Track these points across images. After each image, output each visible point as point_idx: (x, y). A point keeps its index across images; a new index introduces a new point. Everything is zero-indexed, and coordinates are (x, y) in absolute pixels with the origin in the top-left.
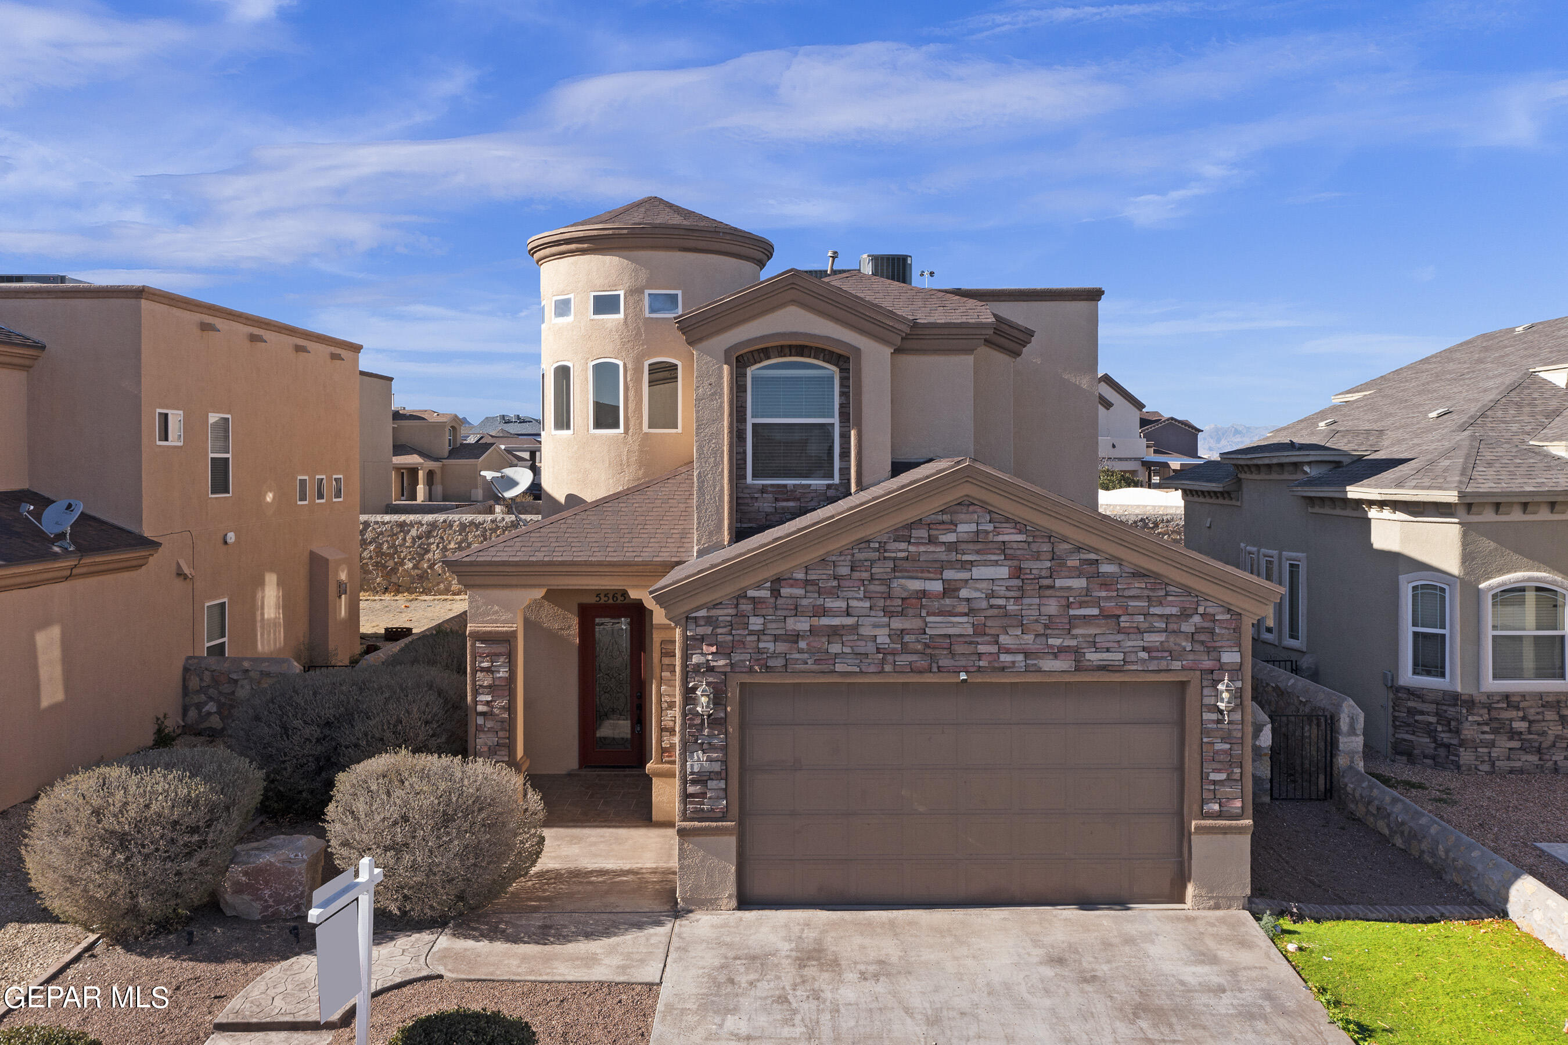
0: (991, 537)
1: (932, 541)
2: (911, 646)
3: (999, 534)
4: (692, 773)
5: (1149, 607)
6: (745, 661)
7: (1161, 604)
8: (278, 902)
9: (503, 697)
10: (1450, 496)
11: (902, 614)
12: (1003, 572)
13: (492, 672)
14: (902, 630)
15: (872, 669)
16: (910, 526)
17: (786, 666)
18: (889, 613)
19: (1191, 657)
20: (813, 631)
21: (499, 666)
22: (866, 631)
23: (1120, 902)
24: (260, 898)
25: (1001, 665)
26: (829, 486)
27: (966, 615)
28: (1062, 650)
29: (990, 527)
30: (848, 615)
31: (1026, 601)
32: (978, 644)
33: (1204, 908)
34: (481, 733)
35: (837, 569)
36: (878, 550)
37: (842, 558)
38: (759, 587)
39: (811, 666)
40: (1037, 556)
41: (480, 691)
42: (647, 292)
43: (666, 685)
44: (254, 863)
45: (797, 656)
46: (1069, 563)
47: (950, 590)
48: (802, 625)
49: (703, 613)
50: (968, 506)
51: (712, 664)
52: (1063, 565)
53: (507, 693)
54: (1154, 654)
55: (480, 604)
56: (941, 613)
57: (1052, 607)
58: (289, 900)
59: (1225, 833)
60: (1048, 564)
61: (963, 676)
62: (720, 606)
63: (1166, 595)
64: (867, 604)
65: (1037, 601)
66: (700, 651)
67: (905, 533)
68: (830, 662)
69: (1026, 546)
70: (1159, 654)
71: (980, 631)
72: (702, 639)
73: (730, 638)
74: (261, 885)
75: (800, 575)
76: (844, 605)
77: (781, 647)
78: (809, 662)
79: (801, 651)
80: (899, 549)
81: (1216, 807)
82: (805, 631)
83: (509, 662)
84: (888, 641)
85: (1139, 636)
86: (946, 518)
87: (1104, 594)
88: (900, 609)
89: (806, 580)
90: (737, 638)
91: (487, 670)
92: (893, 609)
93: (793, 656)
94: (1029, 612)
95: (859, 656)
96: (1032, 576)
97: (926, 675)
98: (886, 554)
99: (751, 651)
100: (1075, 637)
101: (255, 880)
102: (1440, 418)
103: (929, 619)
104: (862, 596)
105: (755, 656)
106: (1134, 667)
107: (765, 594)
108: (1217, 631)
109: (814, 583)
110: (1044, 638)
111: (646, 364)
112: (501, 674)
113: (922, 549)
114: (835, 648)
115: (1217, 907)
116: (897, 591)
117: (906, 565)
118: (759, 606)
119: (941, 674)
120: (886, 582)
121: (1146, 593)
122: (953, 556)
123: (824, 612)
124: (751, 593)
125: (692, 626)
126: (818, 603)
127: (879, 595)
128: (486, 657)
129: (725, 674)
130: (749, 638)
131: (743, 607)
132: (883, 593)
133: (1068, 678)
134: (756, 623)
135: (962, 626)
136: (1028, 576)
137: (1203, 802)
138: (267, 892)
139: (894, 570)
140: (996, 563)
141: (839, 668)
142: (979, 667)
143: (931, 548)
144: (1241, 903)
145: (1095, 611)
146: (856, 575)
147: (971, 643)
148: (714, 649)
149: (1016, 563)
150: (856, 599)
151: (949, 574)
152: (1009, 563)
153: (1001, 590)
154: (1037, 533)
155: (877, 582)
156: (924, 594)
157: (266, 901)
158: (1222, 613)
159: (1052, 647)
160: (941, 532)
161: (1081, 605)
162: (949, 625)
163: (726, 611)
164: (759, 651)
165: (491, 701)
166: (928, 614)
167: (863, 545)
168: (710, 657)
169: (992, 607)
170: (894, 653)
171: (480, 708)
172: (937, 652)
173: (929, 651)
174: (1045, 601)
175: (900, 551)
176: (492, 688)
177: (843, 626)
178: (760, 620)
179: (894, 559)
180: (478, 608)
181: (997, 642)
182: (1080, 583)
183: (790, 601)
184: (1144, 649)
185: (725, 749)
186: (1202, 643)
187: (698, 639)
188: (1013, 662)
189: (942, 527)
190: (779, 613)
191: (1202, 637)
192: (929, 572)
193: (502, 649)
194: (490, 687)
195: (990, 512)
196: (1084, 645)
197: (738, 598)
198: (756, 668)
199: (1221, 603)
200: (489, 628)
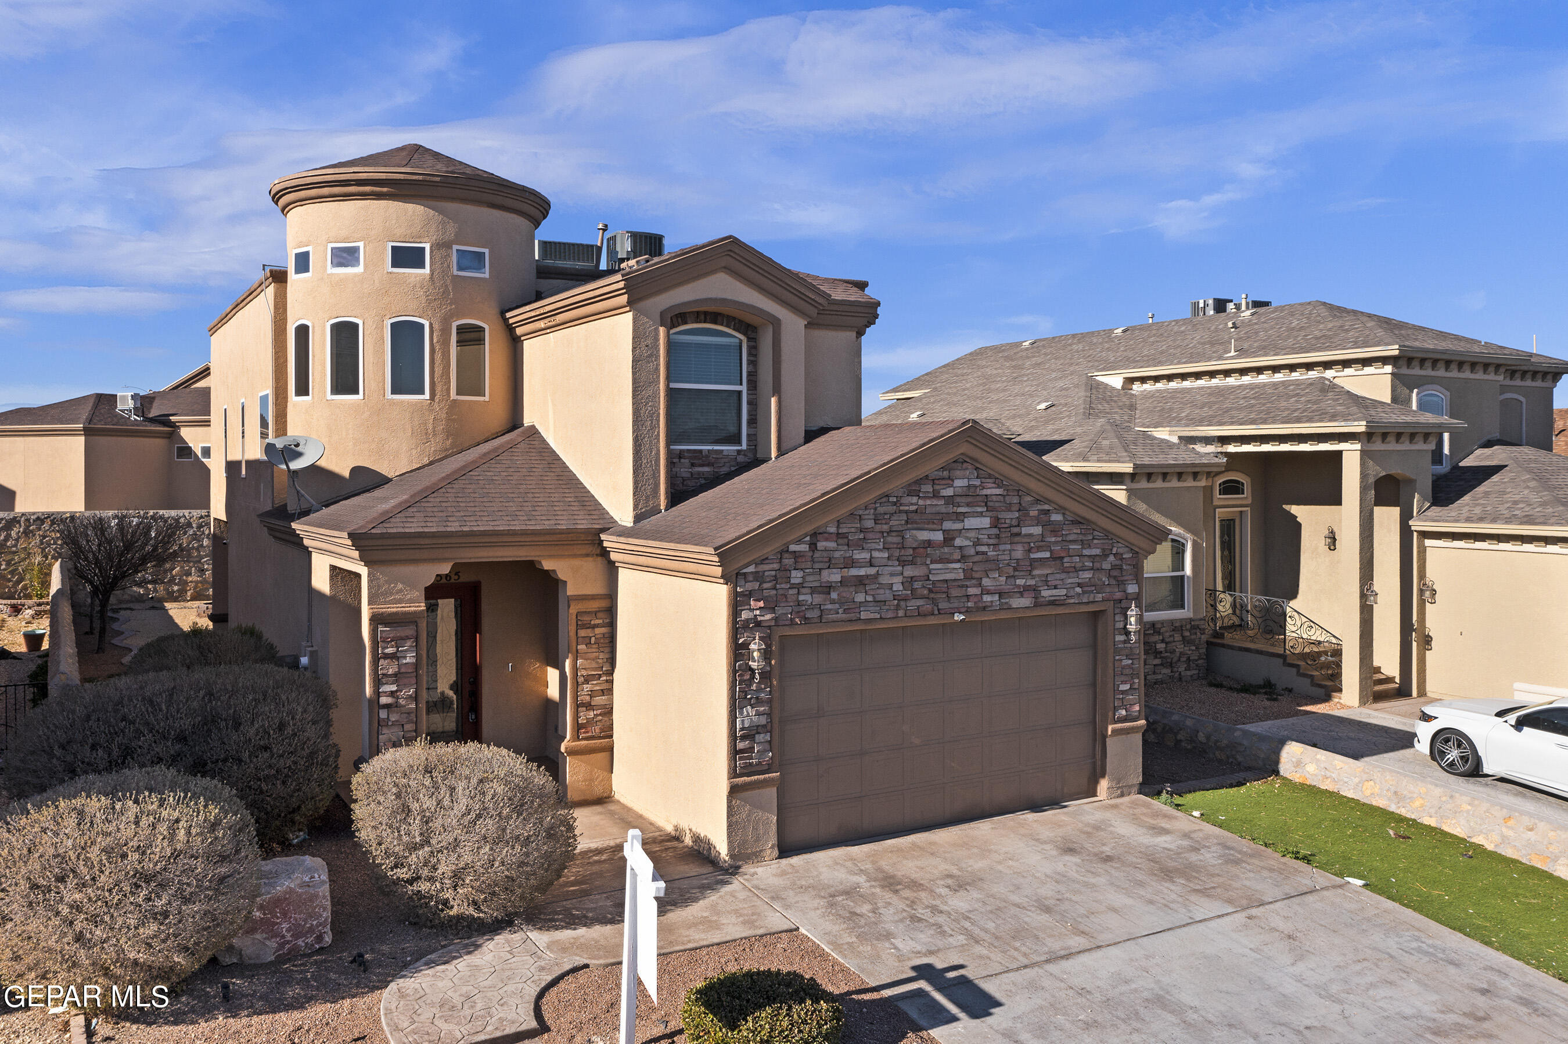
0: (978, 492)
1: (936, 495)
2: (919, 591)
3: (984, 488)
4: (742, 729)
5: (1082, 548)
6: (787, 614)
7: (1090, 547)
8: (296, 936)
9: (409, 685)
10: (1127, 468)
11: (913, 563)
12: (985, 522)
13: (398, 659)
14: (912, 578)
15: (890, 615)
16: (919, 482)
17: (821, 616)
18: (903, 563)
19: (1108, 590)
20: (843, 582)
21: (406, 651)
22: (885, 580)
23: (1055, 803)
24: (274, 934)
25: (984, 605)
26: (739, 452)
27: (959, 561)
28: (1027, 588)
29: (977, 482)
30: (871, 565)
31: (1002, 547)
32: (967, 587)
33: (1114, 798)
34: (384, 728)
35: (862, 522)
36: (895, 504)
37: (867, 512)
38: (799, 541)
39: (841, 616)
40: (1009, 508)
41: (384, 681)
42: (455, 247)
43: (582, 659)
44: (269, 893)
45: (830, 607)
46: (1032, 513)
47: (949, 540)
48: (834, 576)
49: (751, 569)
50: (962, 463)
51: (759, 618)
52: (1027, 515)
53: (414, 681)
54: (1086, 589)
55: (382, 582)
56: (941, 561)
57: (1019, 553)
58: (311, 930)
59: (1129, 733)
60: (1017, 514)
61: (958, 617)
62: (767, 561)
63: (1094, 539)
64: (886, 555)
65: (1008, 547)
66: (748, 607)
67: (913, 489)
68: (857, 610)
69: (1001, 498)
70: (1089, 589)
71: (968, 575)
72: (749, 594)
73: (774, 592)
74: (278, 918)
75: (832, 529)
76: (868, 556)
77: (818, 599)
78: (840, 611)
79: (833, 602)
80: (912, 503)
81: (1124, 712)
82: (836, 582)
83: (416, 646)
84: (901, 588)
85: (1075, 574)
86: (946, 474)
87: (1053, 539)
88: (910, 558)
89: (838, 534)
90: (781, 592)
91: (393, 657)
92: (905, 558)
93: (826, 607)
94: (1002, 557)
95: (878, 604)
96: (1006, 526)
97: (929, 618)
98: (902, 508)
99: (792, 604)
100: (1033, 577)
101: (270, 913)
102: (1049, 410)
103: (932, 566)
104: (881, 547)
105: (796, 609)
106: (1072, 601)
107: (804, 548)
108: (1124, 567)
109: (844, 536)
110: (1013, 579)
111: (454, 325)
112: (408, 660)
113: (928, 502)
114: (860, 598)
115: (1122, 795)
116: (910, 542)
117: (916, 517)
118: (800, 560)
119: (940, 616)
120: (900, 533)
121: (1081, 537)
122: (951, 509)
123: (851, 563)
124: (793, 548)
125: (742, 582)
126: (848, 555)
127: (895, 546)
128: (392, 641)
129: (769, 627)
130: (791, 592)
131: (786, 561)
132: (898, 543)
133: (1029, 614)
134: (796, 576)
135: (955, 571)
136: (1003, 526)
137: (1115, 709)
138: (285, 926)
139: (907, 522)
140: (981, 515)
141: (863, 616)
142: (968, 607)
143: (935, 502)
144: (1136, 789)
145: (1047, 555)
146: (878, 527)
147: (962, 586)
148: (761, 604)
149: (994, 514)
150: (879, 550)
151: (948, 525)
152: (990, 514)
153: (984, 538)
154: (1011, 487)
155: (894, 534)
156: (929, 543)
157: (283, 937)
158: (1128, 552)
159: (1019, 586)
160: (942, 487)
161: (1039, 549)
162: (947, 571)
163: (771, 566)
164: (799, 604)
165: (396, 691)
166: (932, 562)
167: (884, 500)
168: (758, 612)
169: (977, 553)
170: (906, 599)
171: (384, 700)
172: (939, 595)
173: (932, 595)
174: (1015, 547)
175: (912, 504)
176: (397, 677)
177: (867, 576)
178: (800, 574)
179: (906, 512)
180: (379, 586)
181: (980, 585)
182: (1037, 530)
183: (825, 554)
184: (1079, 585)
185: (770, 702)
186: (1115, 577)
187: (746, 595)
188: (992, 602)
189: (944, 482)
190: (817, 566)
191: (1115, 573)
192: (933, 523)
193: (410, 631)
194: (395, 675)
195: (977, 469)
196: (1040, 584)
197: (781, 553)
198: (797, 620)
199: (1127, 544)
200: (393, 609)
